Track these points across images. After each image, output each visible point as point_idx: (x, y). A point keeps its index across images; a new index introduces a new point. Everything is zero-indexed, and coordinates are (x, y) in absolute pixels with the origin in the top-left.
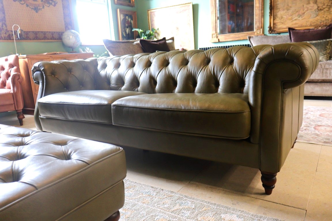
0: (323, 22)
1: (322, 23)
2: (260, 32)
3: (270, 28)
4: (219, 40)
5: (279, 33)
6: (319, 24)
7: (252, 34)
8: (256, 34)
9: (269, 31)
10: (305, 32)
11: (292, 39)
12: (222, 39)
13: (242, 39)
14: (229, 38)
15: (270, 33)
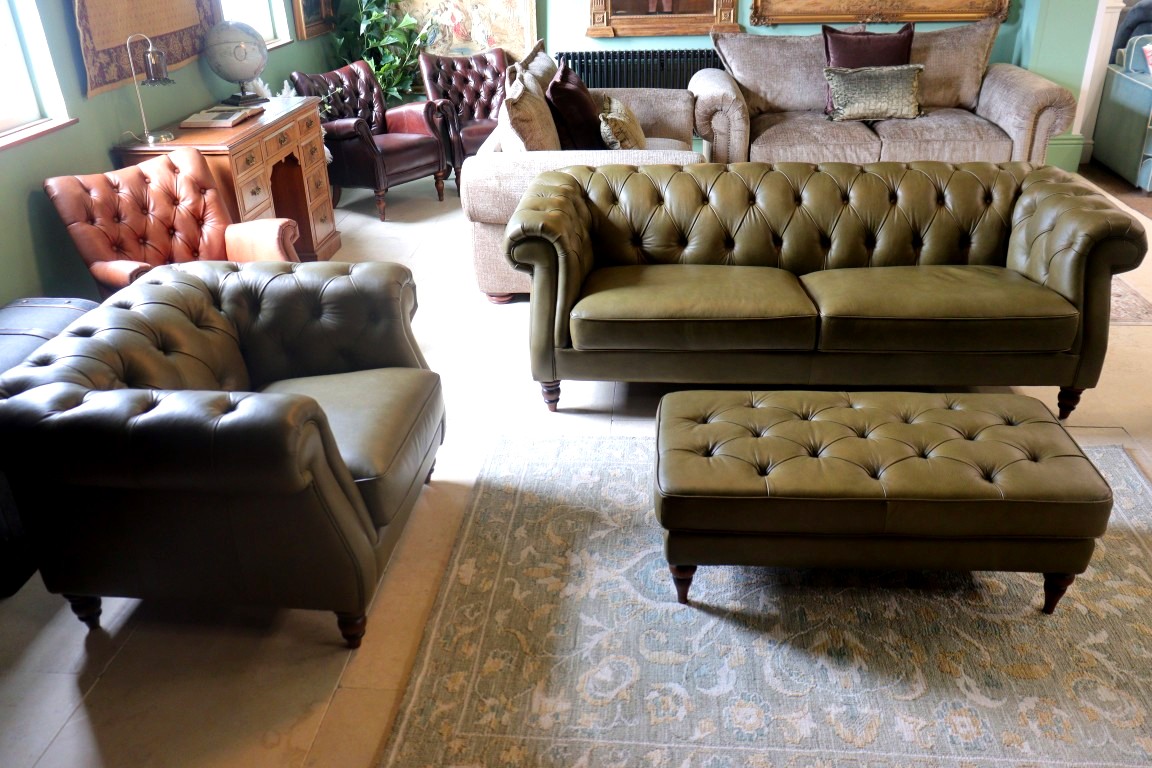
0: (875, 5)
1: (872, 8)
2: (730, 18)
3: (755, 8)
4: (614, 31)
5: (775, 25)
6: (866, 8)
7: (705, 20)
8: (717, 22)
9: (752, 18)
10: (860, 40)
11: (831, 55)
12: (623, 29)
13: (680, 31)
14: (645, 28)
15: (756, 24)
